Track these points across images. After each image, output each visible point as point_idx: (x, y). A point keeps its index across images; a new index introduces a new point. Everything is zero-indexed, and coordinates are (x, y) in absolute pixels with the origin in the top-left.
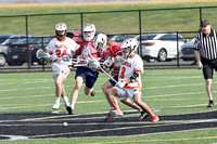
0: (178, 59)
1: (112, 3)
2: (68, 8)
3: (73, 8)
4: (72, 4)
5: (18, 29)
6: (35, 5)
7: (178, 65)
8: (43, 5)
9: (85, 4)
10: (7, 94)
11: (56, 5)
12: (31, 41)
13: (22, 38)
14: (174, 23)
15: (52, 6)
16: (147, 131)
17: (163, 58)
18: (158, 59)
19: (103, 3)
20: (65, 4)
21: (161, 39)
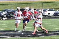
0: (53, 16)
1: (35, 1)
2: (23, 2)
3: (24, 2)
4: (24, 1)
5: (9, 8)
6: (14, 1)
7: (53, 18)
8: (17, 1)
9: (28, 1)
10: (7, 25)
11: (20, 1)
12: (13, 11)
13: (11, 10)
14: (52, 6)
15: (19, 1)
16: (45, 35)
17: (49, 16)
18: (48, 16)
19: (33, 1)
20: (22, 1)
21: (49, 10)
